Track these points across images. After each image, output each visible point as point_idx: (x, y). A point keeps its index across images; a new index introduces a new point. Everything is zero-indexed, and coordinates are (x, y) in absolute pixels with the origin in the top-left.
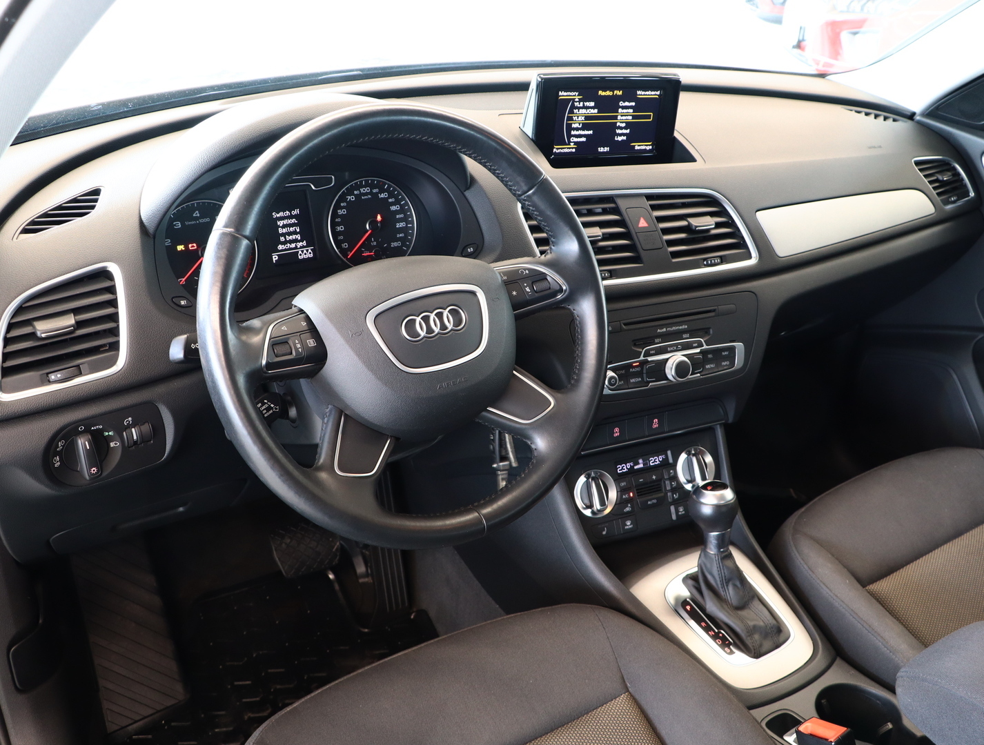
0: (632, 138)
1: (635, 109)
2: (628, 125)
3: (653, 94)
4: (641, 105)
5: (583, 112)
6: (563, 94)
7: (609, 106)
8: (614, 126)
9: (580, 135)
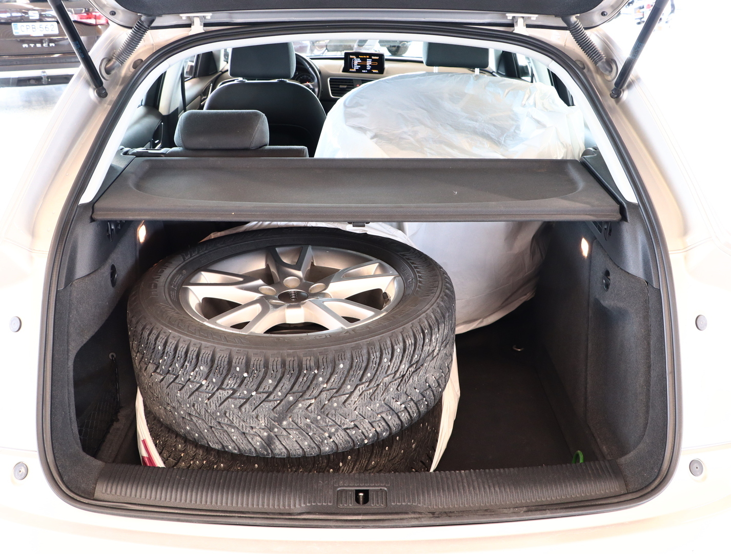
0: (372, 69)
1: (372, 61)
2: (370, 65)
3: (377, 58)
4: (373, 60)
5: (357, 61)
6: (351, 57)
7: (364, 60)
8: (366, 65)
9: (356, 67)
